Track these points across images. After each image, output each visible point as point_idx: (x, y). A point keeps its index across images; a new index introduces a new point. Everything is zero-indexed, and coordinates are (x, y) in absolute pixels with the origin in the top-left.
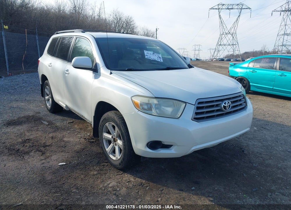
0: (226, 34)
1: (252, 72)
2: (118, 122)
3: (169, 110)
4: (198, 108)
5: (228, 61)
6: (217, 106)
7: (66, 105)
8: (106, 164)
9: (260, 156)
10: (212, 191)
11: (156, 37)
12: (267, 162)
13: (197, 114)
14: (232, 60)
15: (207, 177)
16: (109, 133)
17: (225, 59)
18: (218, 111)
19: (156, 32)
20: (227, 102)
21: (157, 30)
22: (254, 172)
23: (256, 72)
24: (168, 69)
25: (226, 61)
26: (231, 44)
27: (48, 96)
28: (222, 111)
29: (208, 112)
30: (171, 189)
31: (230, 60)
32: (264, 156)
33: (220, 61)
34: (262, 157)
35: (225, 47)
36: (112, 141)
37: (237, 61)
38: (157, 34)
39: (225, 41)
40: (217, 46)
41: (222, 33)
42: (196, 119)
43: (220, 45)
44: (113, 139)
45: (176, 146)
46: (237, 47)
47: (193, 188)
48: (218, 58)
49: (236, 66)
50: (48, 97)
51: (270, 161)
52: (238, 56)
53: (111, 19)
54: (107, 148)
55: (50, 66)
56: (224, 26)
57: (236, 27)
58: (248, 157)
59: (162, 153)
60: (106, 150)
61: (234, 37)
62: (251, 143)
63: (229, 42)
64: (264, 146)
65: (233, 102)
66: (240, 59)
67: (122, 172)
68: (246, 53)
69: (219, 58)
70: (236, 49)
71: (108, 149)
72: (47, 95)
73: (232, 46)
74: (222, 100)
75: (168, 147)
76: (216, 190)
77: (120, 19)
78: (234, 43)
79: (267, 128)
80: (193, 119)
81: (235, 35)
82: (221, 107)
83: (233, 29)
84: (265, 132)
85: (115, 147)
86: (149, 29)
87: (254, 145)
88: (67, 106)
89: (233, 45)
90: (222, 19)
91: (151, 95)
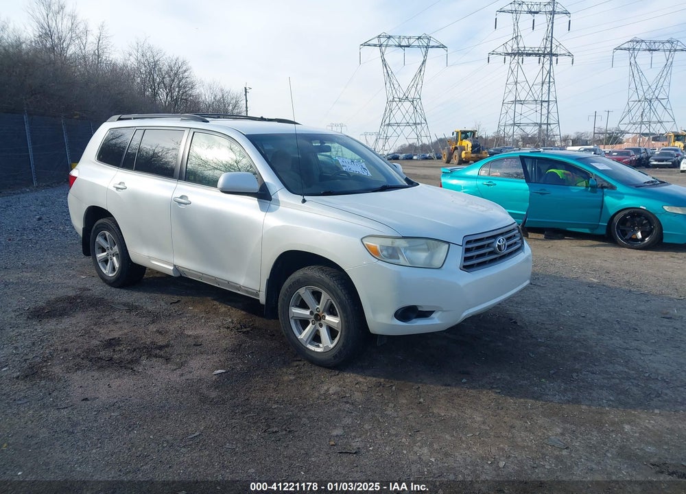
0: (400, 100)
1: (488, 185)
2: (331, 284)
3: (422, 256)
4: (467, 250)
5: (407, 159)
6: (488, 246)
7: (175, 266)
8: (302, 363)
9: (543, 327)
10: (493, 381)
11: (247, 107)
12: (556, 334)
13: (466, 259)
14: (415, 157)
15: (477, 364)
16: (303, 305)
17: (402, 156)
18: (491, 253)
19: (246, 95)
20: (501, 238)
21: (246, 92)
22: (542, 349)
23: (495, 185)
24: (385, 188)
25: (403, 159)
26: (411, 122)
27: (105, 251)
28: (496, 253)
29: (479, 256)
30: (431, 386)
31: (411, 158)
32: (547, 327)
33: (391, 159)
34: (546, 329)
35: (398, 130)
36: (310, 321)
37: (426, 159)
38: (247, 101)
39: (398, 117)
40: (382, 127)
41: (391, 98)
42: (467, 268)
43: (389, 125)
44: (313, 317)
45: (440, 312)
46: (425, 128)
47: (464, 380)
48: (386, 153)
49: (454, 174)
50: (105, 254)
51: (561, 332)
52: (424, 148)
53: (132, 62)
54: (301, 334)
55: (122, 189)
56: (395, 82)
57: (419, 86)
58: (526, 331)
59: (418, 326)
60: (297, 339)
61: (418, 107)
62: (522, 310)
63: (407, 116)
64: (543, 312)
65: (508, 239)
66: (432, 155)
67: (337, 372)
68: (441, 140)
69: (388, 155)
70: (423, 134)
71: (304, 335)
72: (100, 250)
73: (414, 127)
74: (495, 237)
75: (426, 314)
76: (499, 379)
77: (156, 64)
78: (418, 121)
79: (539, 284)
80: (462, 268)
81: (419, 103)
82: (495, 248)
83: (414, 89)
84: (537, 291)
85: (318, 330)
86: (226, 89)
87: (527, 312)
88: (176, 268)
89: (415, 124)
90: (388, 69)
91: (395, 234)
